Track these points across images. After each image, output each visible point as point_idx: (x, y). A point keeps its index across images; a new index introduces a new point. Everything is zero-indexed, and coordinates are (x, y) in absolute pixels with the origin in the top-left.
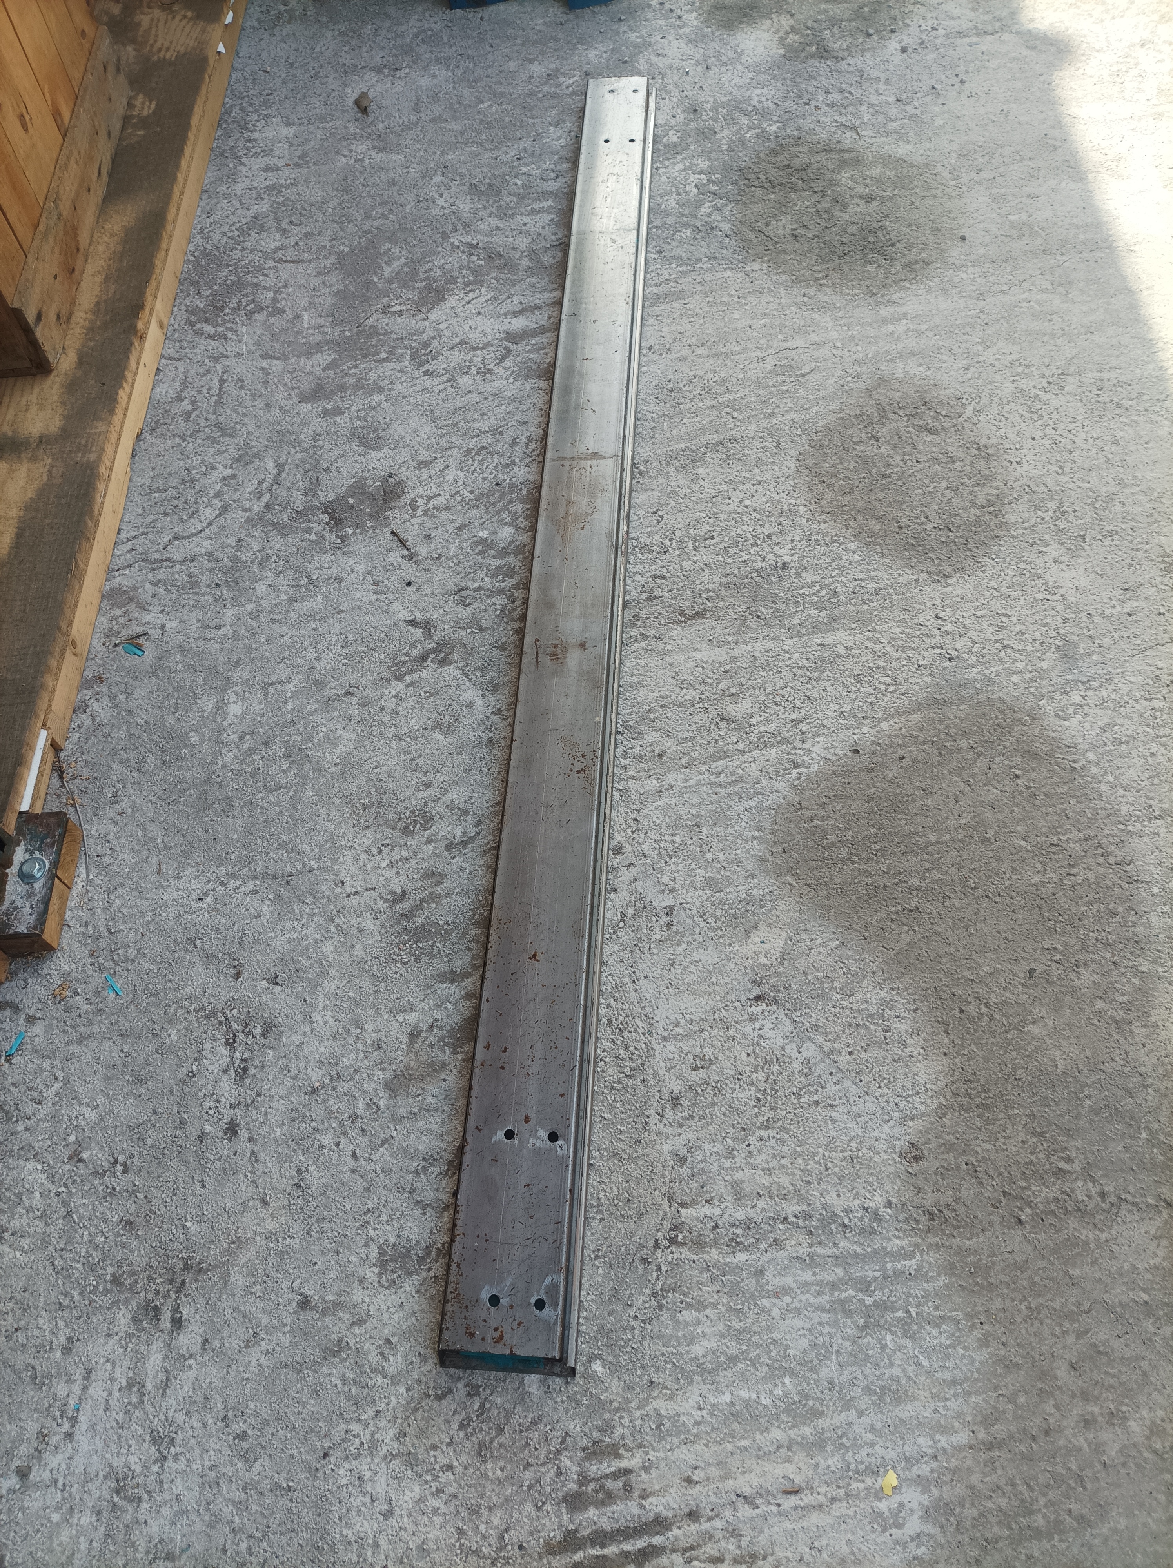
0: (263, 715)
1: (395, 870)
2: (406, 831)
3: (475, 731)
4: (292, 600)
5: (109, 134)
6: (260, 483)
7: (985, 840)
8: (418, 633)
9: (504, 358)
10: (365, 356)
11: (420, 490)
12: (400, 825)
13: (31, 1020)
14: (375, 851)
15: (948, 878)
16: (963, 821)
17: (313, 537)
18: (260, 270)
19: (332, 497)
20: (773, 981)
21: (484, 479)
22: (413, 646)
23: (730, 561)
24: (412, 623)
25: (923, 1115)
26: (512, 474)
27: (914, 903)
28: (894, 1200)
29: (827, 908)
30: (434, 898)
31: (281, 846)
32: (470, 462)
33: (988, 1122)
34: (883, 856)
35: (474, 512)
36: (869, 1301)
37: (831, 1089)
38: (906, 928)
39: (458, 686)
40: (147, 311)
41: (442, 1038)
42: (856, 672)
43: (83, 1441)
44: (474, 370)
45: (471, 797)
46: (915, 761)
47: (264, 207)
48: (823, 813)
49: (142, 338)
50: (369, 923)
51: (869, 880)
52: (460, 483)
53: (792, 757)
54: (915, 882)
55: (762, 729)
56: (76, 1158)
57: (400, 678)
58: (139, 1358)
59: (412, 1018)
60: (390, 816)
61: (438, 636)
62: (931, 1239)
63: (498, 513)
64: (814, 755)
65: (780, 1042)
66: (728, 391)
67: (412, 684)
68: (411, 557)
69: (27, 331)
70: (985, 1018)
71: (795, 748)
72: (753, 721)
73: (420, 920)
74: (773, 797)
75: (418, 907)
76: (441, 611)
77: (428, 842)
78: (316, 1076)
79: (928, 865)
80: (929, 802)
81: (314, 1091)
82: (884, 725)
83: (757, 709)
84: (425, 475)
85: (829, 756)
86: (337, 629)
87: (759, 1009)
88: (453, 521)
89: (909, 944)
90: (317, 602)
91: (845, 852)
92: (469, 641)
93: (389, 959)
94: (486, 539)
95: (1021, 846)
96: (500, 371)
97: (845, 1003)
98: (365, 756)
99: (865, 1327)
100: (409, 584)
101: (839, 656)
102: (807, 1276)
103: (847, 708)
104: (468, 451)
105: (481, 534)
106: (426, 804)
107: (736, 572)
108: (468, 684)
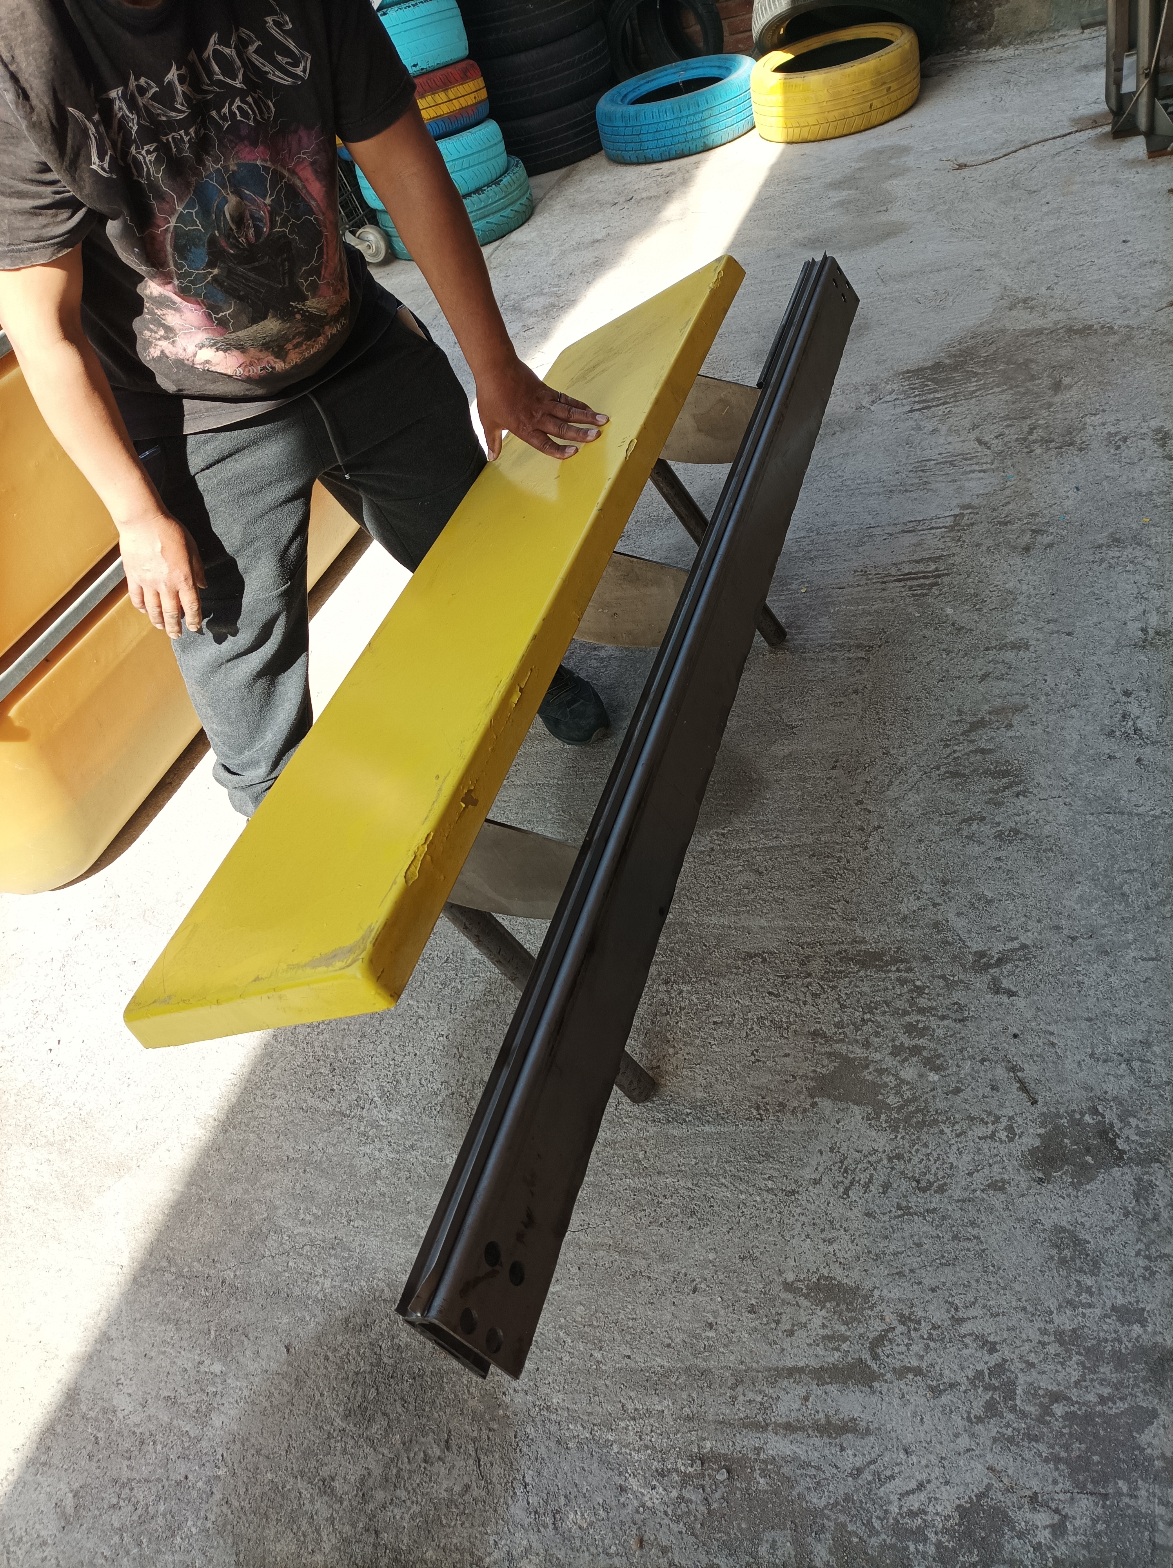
8: (1005, 984)
17: (1133, 1121)
21: (926, 1145)
22: (1011, 973)
24: (1011, 994)
39: (969, 931)
50: (1042, 780)
57: (1024, 946)
61: (987, 978)
63: (915, 1099)
68: (1014, 1069)
76: (983, 1001)
77: (998, 824)
92: (956, 968)
100: (1015, 1036)
105: (936, 1078)
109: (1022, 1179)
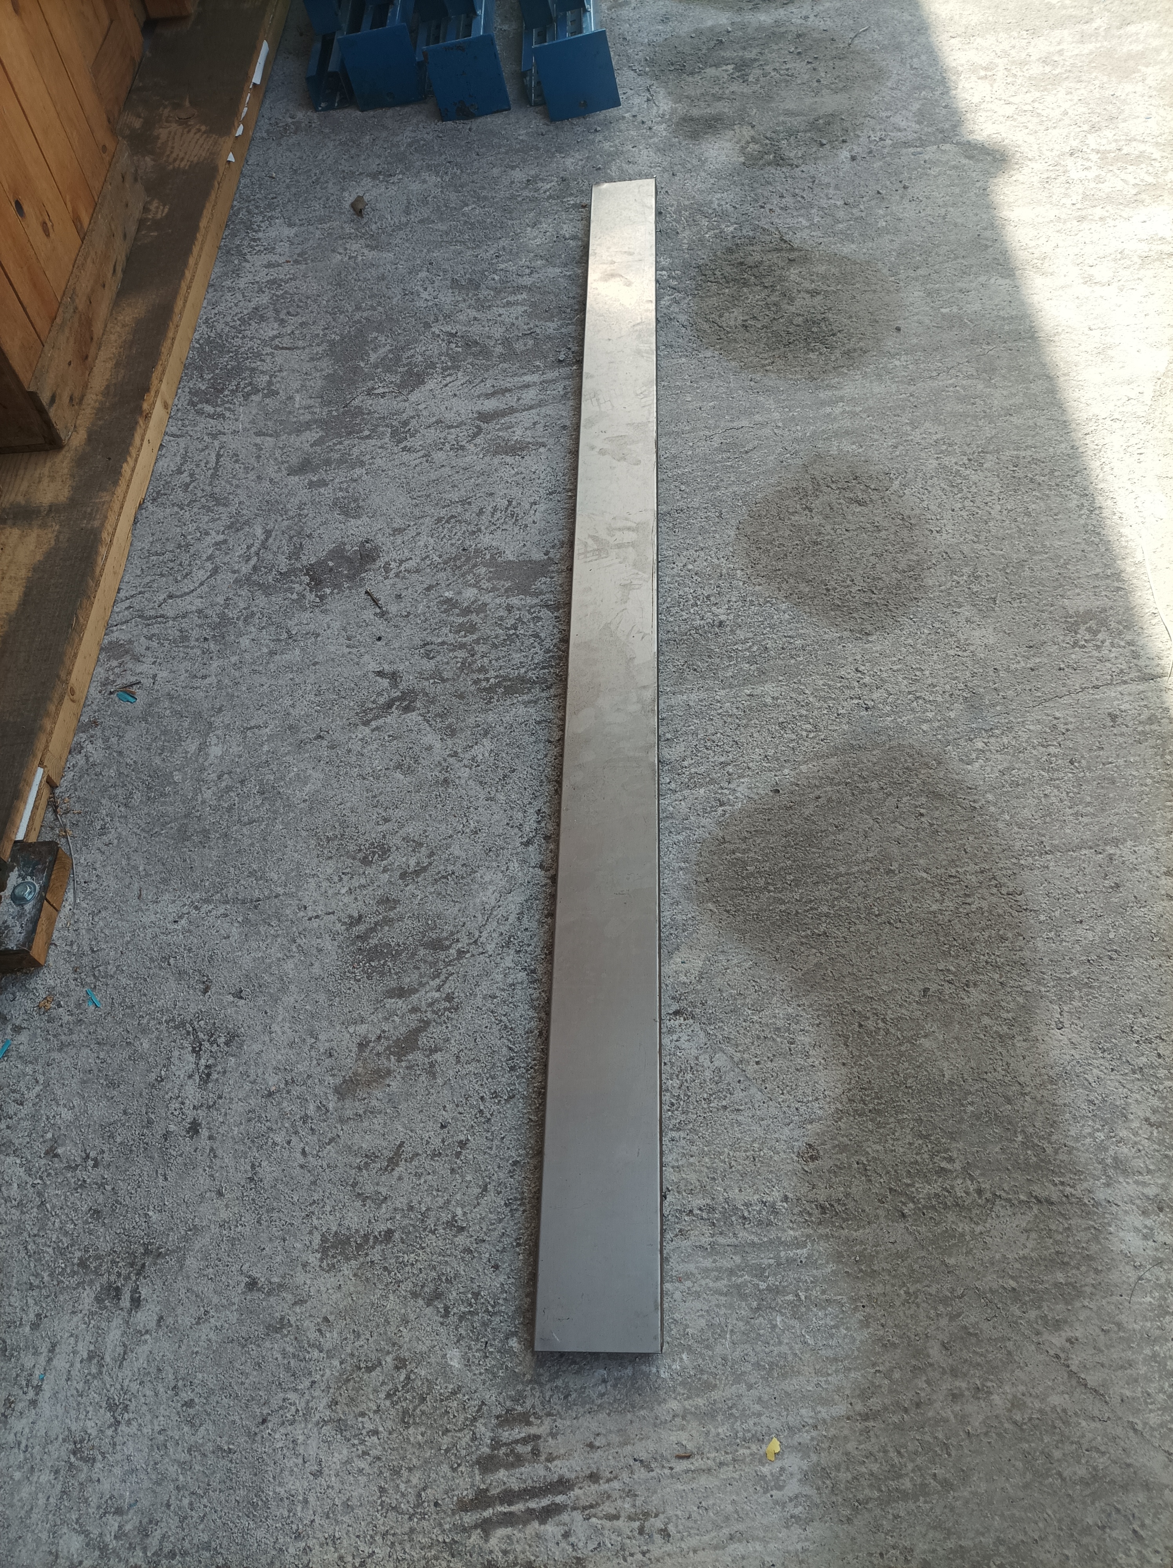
0: (240, 757)
1: (353, 896)
2: (365, 861)
3: (432, 770)
4: (272, 653)
5: (125, 236)
6: (248, 548)
7: (889, 872)
8: (385, 683)
9: (475, 435)
10: (349, 433)
11: (394, 555)
12: (360, 855)
13: (17, 1029)
14: (336, 879)
15: (855, 906)
16: (870, 855)
17: (295, 596)
18: (258, 356)
19: (313, 560)
20: (691, 997)
21: (452, 545)
22: (380, 694)
23: (671, 619)
24: (380, 674)
25: (820, 1119)
26: (477, 541)
27: (823, 928)
28: (790, 1195)
29: (744, 932)
30: (388, 921)
31: (252, 874)
32: (440, 529)
33: (879, 1125)
34: (796, 886)
35: (442, 575)
36: (763, 1285)
37: (739, 1095)
38: (814, 951)
39: (420, 730)
40: (153, 393)
41: (388, 1048)
42: (781, 720)
43: (46, 1407)
44: (448, 446)
45: (425, 831)
46: (830, 800)
47: (265, 299)
48: (744, 846)
49: (147, 417)
50: (328, 944)
51: (783, 907)
52: (430, 548)
53: (718, 796)
54: (825, 909)
55: (693, 770)
56: (51, 1153)
57: (366, 723)
58: (100, 1333)
59: (362, 1029)
60: (352, 847)
61: (403, 686)
62: (822, 1230)
63: (463, 575)
64: (739, 794)
65: (694, 1052)
66: (678, 466)
67: (377, 728)
68: (383, 614)
69: (42, 411)
70: (882, 1032)
71: (722, 788)
72: (686, 763)
73: (373, 942)
74: (700, 832)
75: (373, 930)
76: (407, 663)
77: (385, 871)
78: (273, 1081)
79: (837, 894)
80: (841, 837)
81: (270, 1094)
82: (804, 768)
83: (689, 753)
84: (399, 541)
85: (752, 796)
86: (312, 679)
87: (677, 1023)
88: (422, 582)
89: (816, 965)
90: (294, 655)
91: (762, 882)
92: (431, 690)
93: (343, 976)
94: (452, 599)
95: (922, 878)
96: (471, 447)
97: (755, 1018)
98: (331, 793)
99: (758, 1309)
100: (379, 639)
101: (765, 705)
102: (708, 1263)
103: (771, 752)
104: (439, 520)
105: (447, 594)
106: (384, 837)
107: (676, 629)
108: (428, 729)
109: (380, 539)
